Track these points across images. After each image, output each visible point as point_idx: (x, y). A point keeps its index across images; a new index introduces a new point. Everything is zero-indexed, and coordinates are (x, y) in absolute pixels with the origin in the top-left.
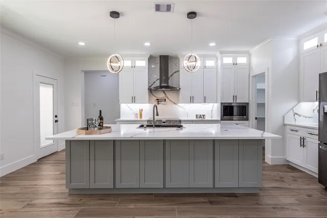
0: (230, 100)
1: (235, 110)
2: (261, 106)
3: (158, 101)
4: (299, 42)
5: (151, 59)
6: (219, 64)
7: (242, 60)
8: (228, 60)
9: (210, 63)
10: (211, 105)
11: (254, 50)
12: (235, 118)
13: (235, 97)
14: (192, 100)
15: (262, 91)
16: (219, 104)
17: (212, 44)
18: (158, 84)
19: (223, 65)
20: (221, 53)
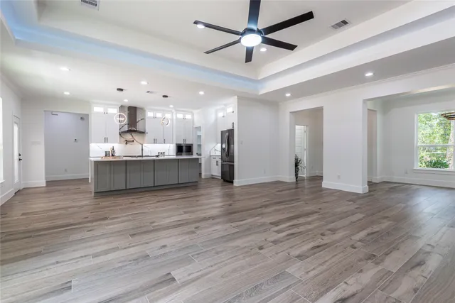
0: (181, 142)
1: (184, 149)
2: (199, 146)
3: (127, 142)
4: (217, 112)
5: (122, 108)
6: (175, 118)
7: (189, 117)
8: (180, 116)
9: (168, 116)
10: (168, 145)
11: (195, 112)
12: (183, 153)
13: (185, 140)
14: (155, 141)
15: (199, 137)
16: (175, 145)
17: (171, 106)
18: (126, 128)
19: (177, 119)
20: (176, 111)
